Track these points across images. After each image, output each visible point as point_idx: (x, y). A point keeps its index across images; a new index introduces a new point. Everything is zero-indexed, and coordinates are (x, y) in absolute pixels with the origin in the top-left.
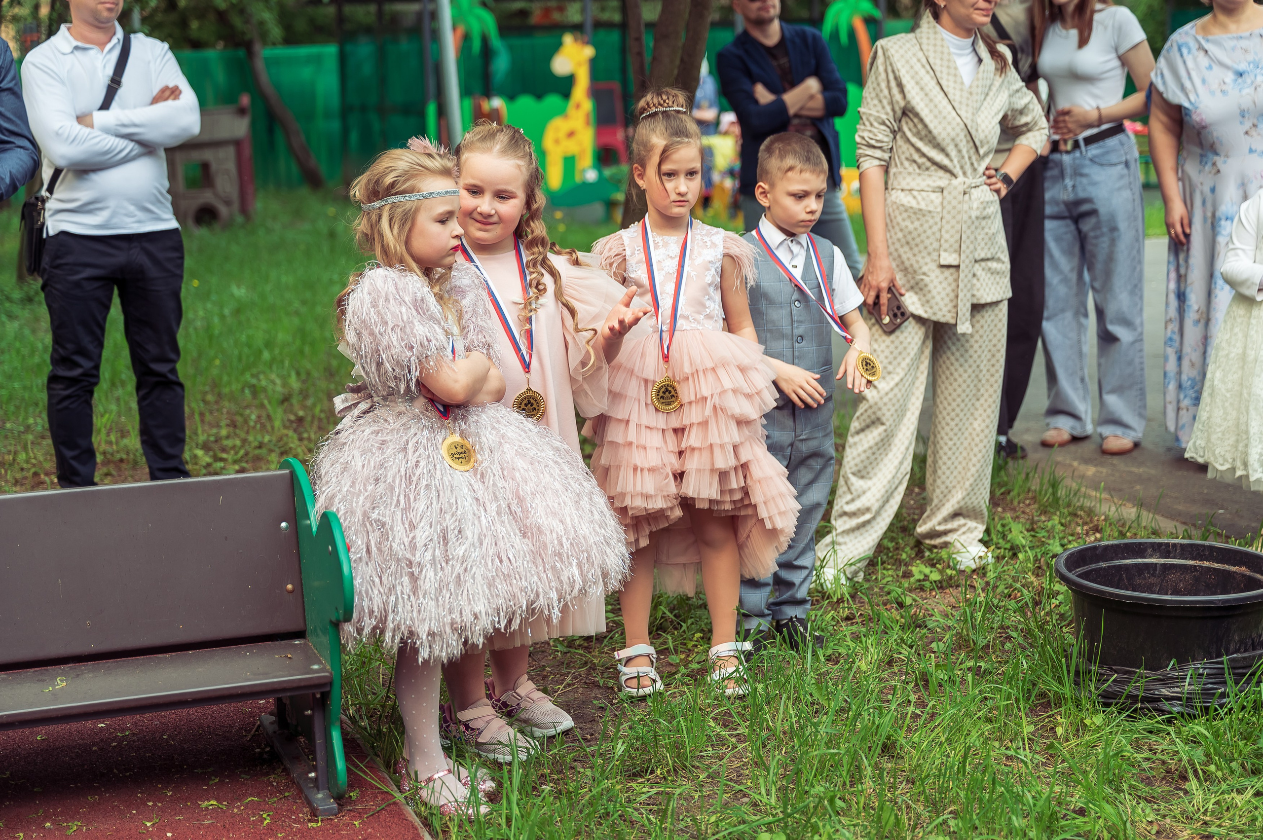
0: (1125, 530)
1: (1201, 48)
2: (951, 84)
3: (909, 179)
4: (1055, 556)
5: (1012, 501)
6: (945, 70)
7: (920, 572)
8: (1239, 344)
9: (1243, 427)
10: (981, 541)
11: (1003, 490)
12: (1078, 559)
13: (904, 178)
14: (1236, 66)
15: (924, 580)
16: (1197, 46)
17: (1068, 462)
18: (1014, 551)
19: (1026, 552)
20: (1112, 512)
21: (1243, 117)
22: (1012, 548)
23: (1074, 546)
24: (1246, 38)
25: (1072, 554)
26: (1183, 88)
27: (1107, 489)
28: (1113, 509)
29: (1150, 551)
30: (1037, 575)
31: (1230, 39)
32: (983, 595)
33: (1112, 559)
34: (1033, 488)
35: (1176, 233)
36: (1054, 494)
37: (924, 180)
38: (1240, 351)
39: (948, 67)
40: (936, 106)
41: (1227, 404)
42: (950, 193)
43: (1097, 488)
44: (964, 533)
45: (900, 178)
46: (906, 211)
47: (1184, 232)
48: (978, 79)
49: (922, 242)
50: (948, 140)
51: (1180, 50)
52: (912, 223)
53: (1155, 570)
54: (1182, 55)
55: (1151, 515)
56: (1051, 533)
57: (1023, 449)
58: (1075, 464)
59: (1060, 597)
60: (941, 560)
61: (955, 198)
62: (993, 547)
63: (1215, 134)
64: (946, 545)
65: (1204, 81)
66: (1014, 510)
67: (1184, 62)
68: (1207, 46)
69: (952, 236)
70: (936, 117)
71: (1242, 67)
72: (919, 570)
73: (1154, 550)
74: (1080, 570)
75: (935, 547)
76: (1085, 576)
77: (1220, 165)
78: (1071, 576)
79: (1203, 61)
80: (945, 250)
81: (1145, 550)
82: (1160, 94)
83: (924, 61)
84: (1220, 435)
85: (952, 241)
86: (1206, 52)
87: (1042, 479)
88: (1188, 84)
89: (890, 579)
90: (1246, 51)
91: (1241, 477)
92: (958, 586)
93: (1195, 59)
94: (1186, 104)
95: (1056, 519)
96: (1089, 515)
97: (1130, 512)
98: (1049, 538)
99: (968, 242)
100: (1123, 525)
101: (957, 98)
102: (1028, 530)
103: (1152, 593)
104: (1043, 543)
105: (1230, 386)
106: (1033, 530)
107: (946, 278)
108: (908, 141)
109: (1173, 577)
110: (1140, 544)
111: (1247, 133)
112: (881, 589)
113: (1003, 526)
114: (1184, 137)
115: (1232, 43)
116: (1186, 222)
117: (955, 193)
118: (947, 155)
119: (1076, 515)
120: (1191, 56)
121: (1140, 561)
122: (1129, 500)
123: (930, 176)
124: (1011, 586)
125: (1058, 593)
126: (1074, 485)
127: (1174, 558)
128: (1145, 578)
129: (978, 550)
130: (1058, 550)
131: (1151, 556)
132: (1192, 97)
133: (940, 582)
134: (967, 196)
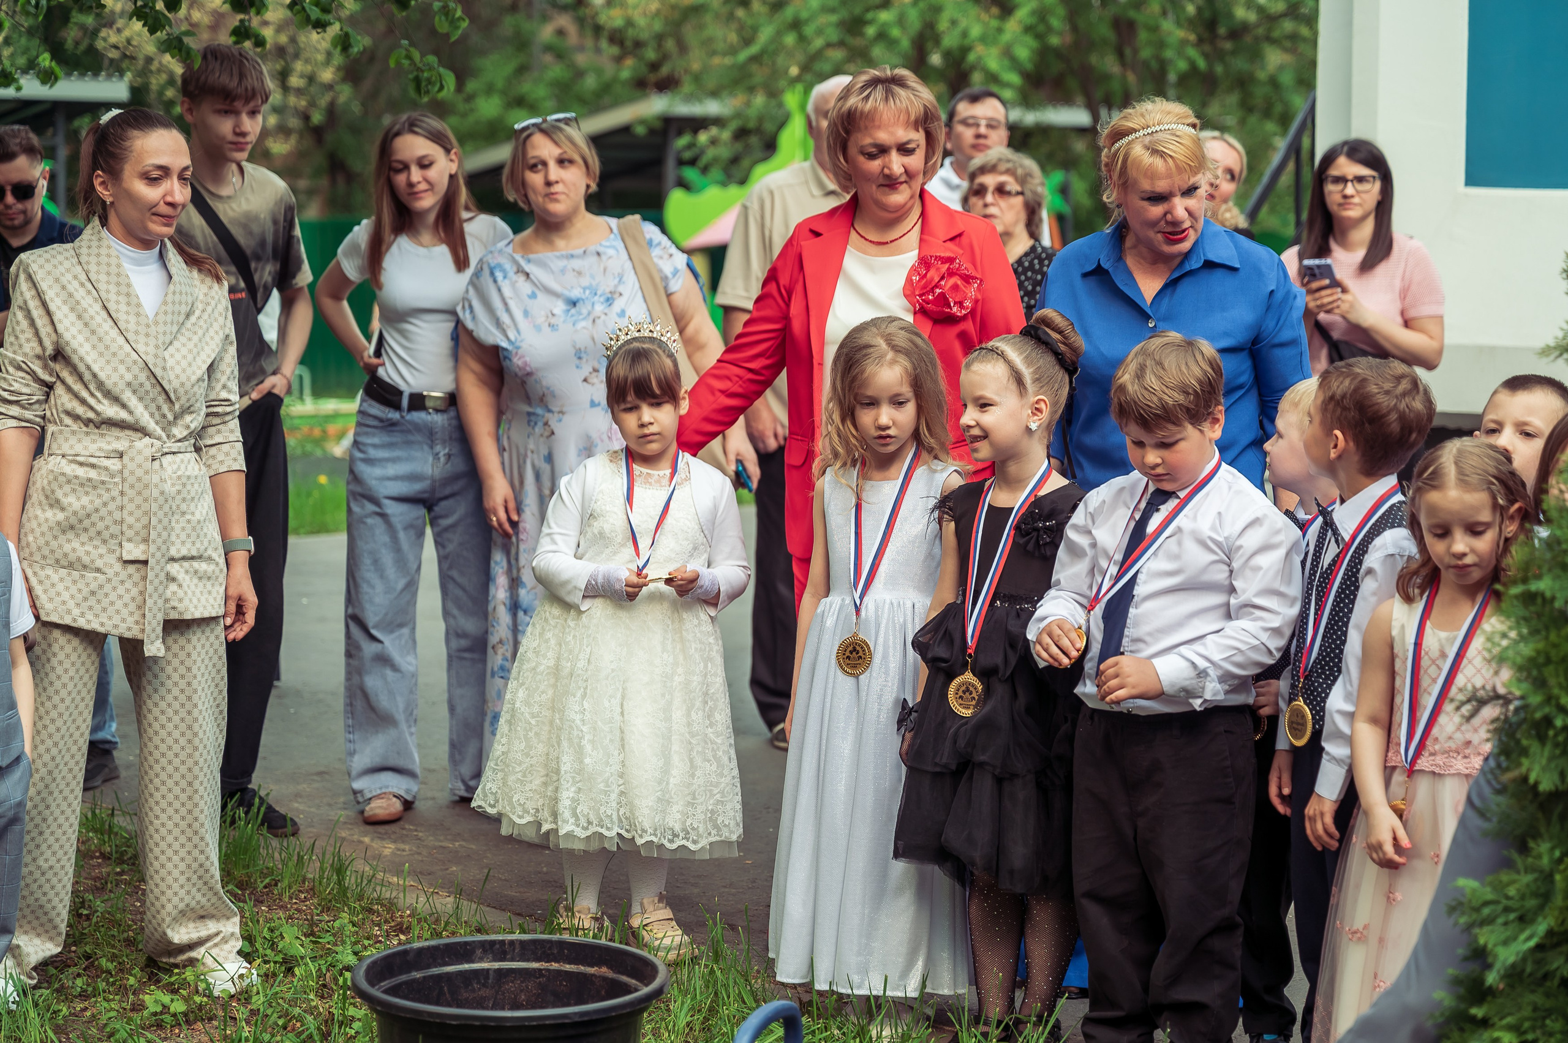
0: (439, 929)
1: (520, 271)
2: (123, 307)
3: (73, 440)
4: (348, 968)
5: (281, 895)
6: (113, 288)
7: (156, 1001)
8: (550, 654)
9: (554, 765)
10: (239, 953)
11: (267, 881)
12: (381, 970)
13: (66, 440)
14: (566, 293)
15: (161, 1013)
16: (515, 269)
17: (356, 837)
18: (289, 965)
19: (306, 964)
20: (421, 904)
21: (580, 358)
22: (285, 961)
23: (373, 953)
24: (578, 257)
25: (374, 963)
26: (498, 323)
27: (413, 873)
28: (422, 899)
29: (479, 952)
30: (322, 997)
31: (558, 257)
32: (247, 1029)
33: (428, 967)
34: (310, 876)
35: (498, 520)
36: (340, 882)
37: (94, 441)
38: (552, 663)
39: (118, 284)
40: (100, 339)
41: (531, 734)
42: (132, 459)
43: (399, 873)
44: (216, 945)
45: (60, 439)
46: (69, 482)
47: (509, 520)
48: (165, 303)
49: (94, 524)
50: (121, 385)
51: (492, 274)
52: (78, 499)
53: (487, 977)
54: (495, 281)
55: (474, 906)
56: (338, 935)
57: (294, 823)
58: (367, 840)
59: (357, 1025)
60: (185, 984)
61: (140, 466)
62: (258, 961)
63: (544, 383)
64: (192, 962)
65: (526, 313)
66: (283, 907)
67: (499, 290)
68: (528, 268)
69: (138, 520)
70: (101, 354)
71: (575, 293)
72: (154, 999)
73: (485, 951)
74: (386, 984)
75: (176, 966)
76: (393, 991)
77: (553, 423)
78: (376, 992)
79: (525, 288)
80: (130, 540)
81: (473, 952)
82: (469, 333)
83: (83, 277)
84: (519, 776)
85: (138, 526)
86: (527, 275)
87: (322, 863)
88: (505, 318)
89: (113, 1014)
90: (579, 273)
91: (548, 833)
92: (210, 1019)
93: (513, 285)
94: (504, 344)
95: (345, 917)
96: (389, 910)
97: (445, 903)
98: (335, 945)
99: (160, 527)
100: (437, 921)
101: (132, 326)
102: (306, 935)
103: (486, 1008)
104: (329, 952)
105: (536, 709)
106: (312, 934)
107: (130, 576)
108: (69, 389)
109: (510, 986)
110: (466, 943)
111: (585, 380)
112: (101, 1029)
113: (271, 930)
114: (505, 390)
115: (562, 263)
116: (512, 505)
117: (139, 459)
118: (124, 406)
119: (370, 911)
120: (507, 282)
121: (466, 966)
122: (442, 887)
123: (102, 435)
124: (287, 1014)
125: (353, 1019)
126: (367, 869)
127: (512, 960)
128: (473, 991)
129: (235, 966)
130: (351, 960)
131: (481, 960)
132: (512, 335)
133: (185, 1014)
134: (157, 463)
